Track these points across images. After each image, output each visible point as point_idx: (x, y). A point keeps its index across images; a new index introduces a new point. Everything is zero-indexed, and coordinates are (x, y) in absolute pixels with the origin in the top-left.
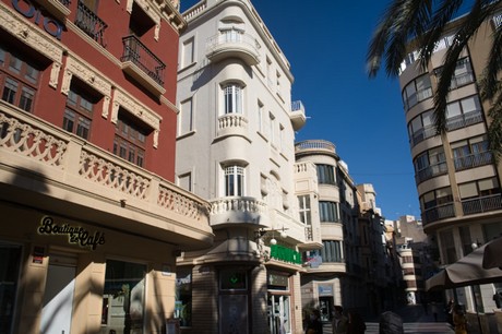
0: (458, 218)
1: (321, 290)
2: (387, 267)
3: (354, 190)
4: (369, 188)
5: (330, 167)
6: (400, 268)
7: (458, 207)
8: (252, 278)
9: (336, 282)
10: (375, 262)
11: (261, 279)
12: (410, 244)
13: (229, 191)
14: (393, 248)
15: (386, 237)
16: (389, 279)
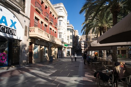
0: (91, 41)
1: (68, 50)
2: (79, 46)
3: (74, 32)
4: (77, 31)
5: (71, 29)
6: (81, 46)
7: (91, 39)
8: (62, 49)
9: (70, 49)
10: (77, 45)
11: (63, 49)
12: (84, 41)
13: (60, 37)
14: (80, 42)
15: (79, 40)
16: (79, 49)
